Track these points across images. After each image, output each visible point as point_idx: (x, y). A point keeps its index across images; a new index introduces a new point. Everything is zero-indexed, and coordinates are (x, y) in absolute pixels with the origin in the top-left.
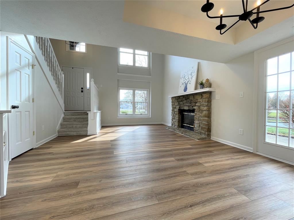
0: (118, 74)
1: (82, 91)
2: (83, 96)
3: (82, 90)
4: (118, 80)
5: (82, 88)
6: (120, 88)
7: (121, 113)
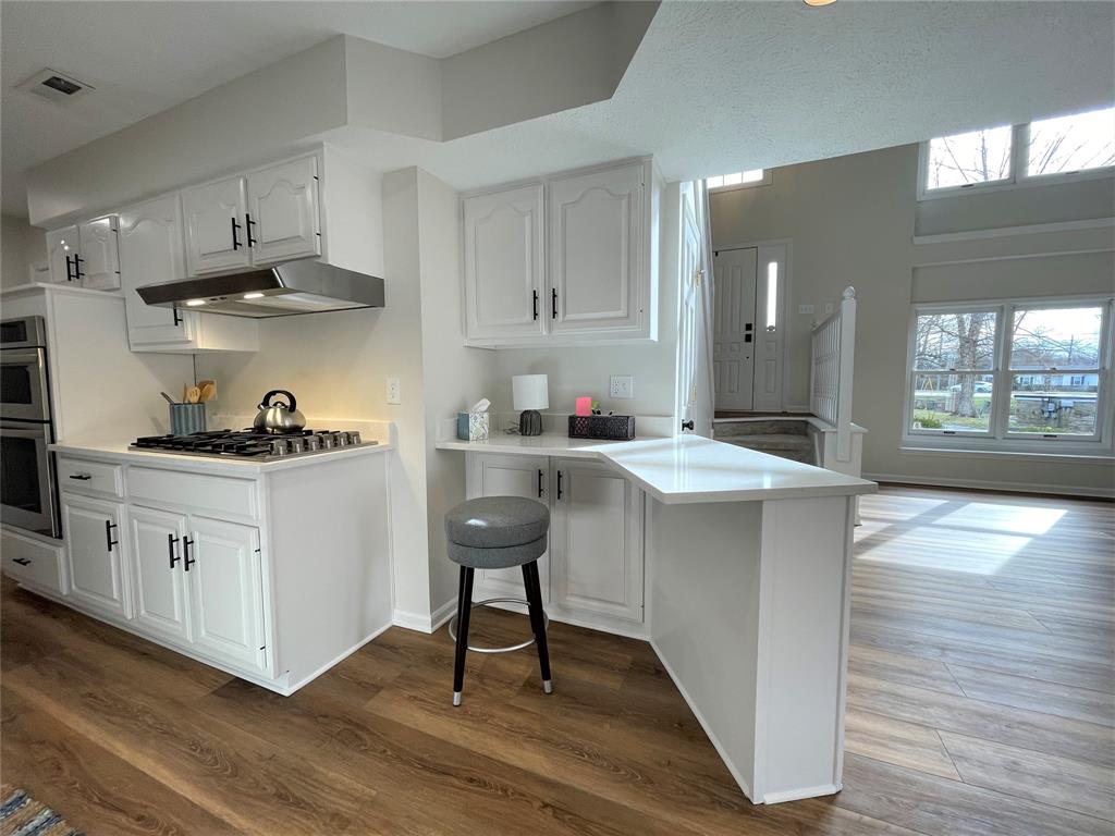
0: (917, 240)
1: (748, 338)
2: (751, 357)
3: (749, 332)
4: (914, 269)
5: (749, 327)
6: (919, 307)
7: (916, 427)
